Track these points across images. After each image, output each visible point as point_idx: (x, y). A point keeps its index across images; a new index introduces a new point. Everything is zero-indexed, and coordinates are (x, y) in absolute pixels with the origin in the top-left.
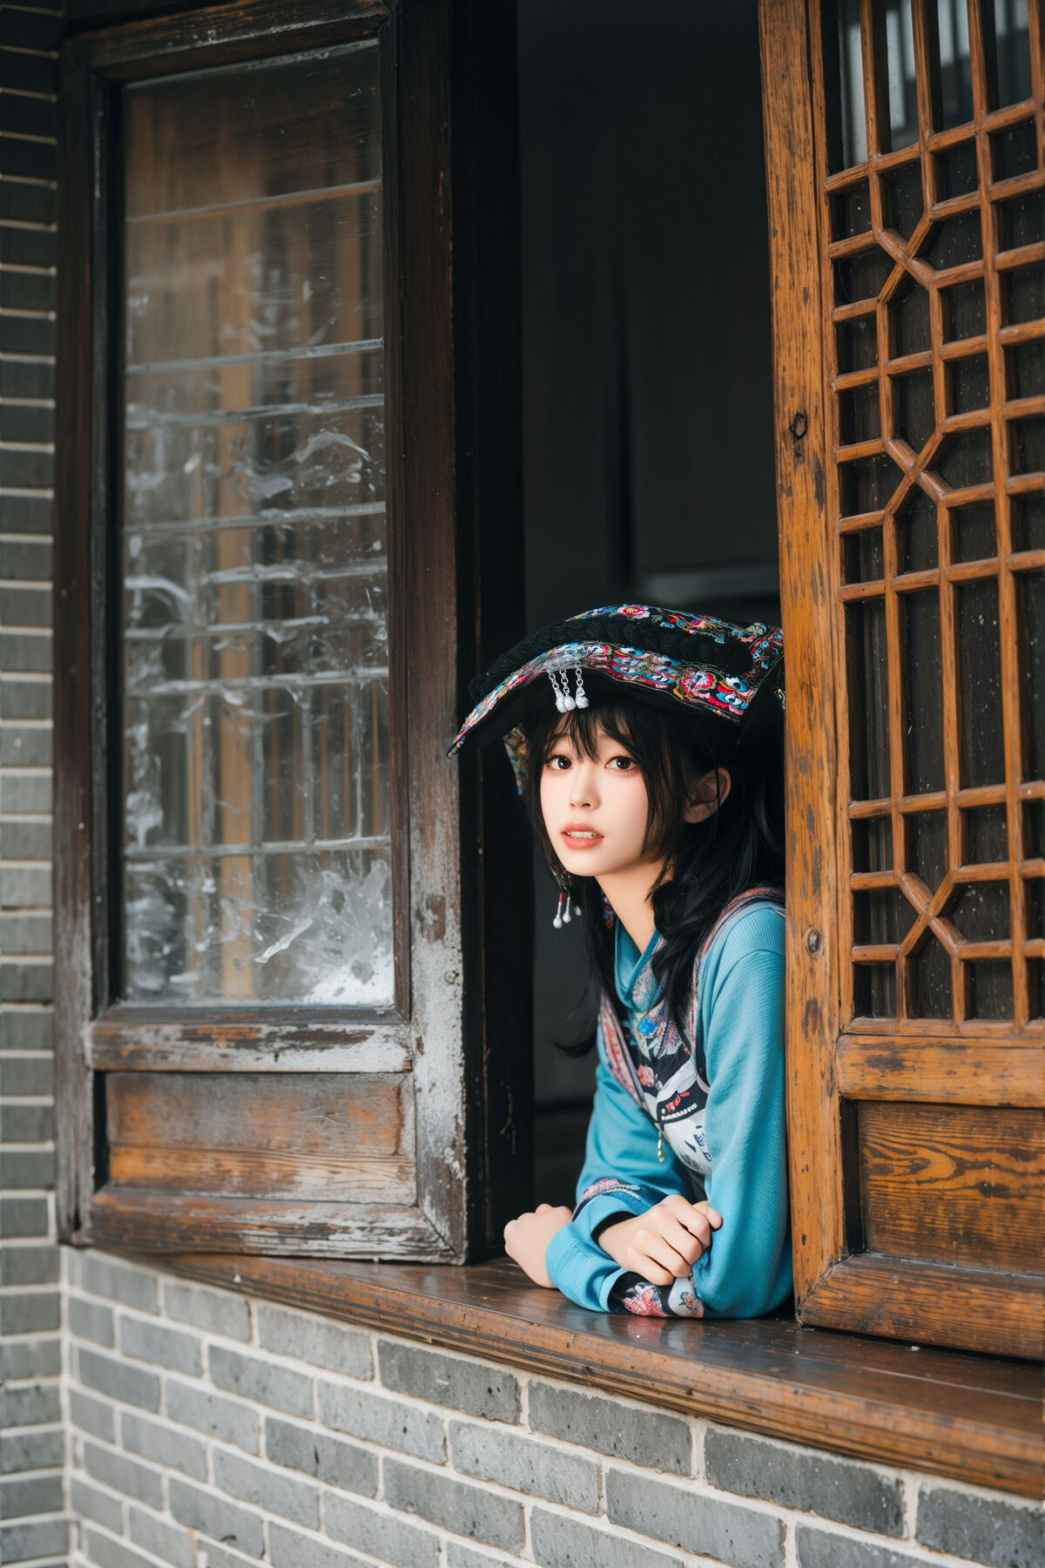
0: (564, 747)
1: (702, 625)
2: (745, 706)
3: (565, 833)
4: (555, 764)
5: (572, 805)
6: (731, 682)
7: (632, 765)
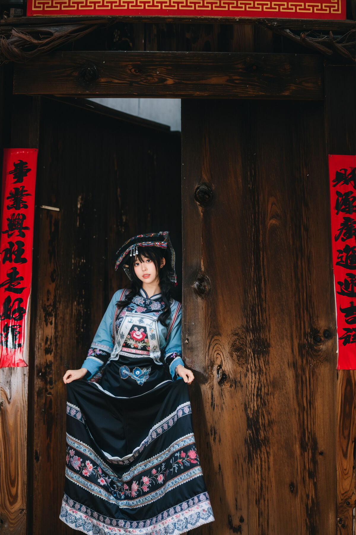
0: (138, 262)
1: (153, 235)
2: (166, 245)
3: (143, 276)
4: (136, 265)
5: (143, 271)
6: (163, 242)
7: (150, 261)
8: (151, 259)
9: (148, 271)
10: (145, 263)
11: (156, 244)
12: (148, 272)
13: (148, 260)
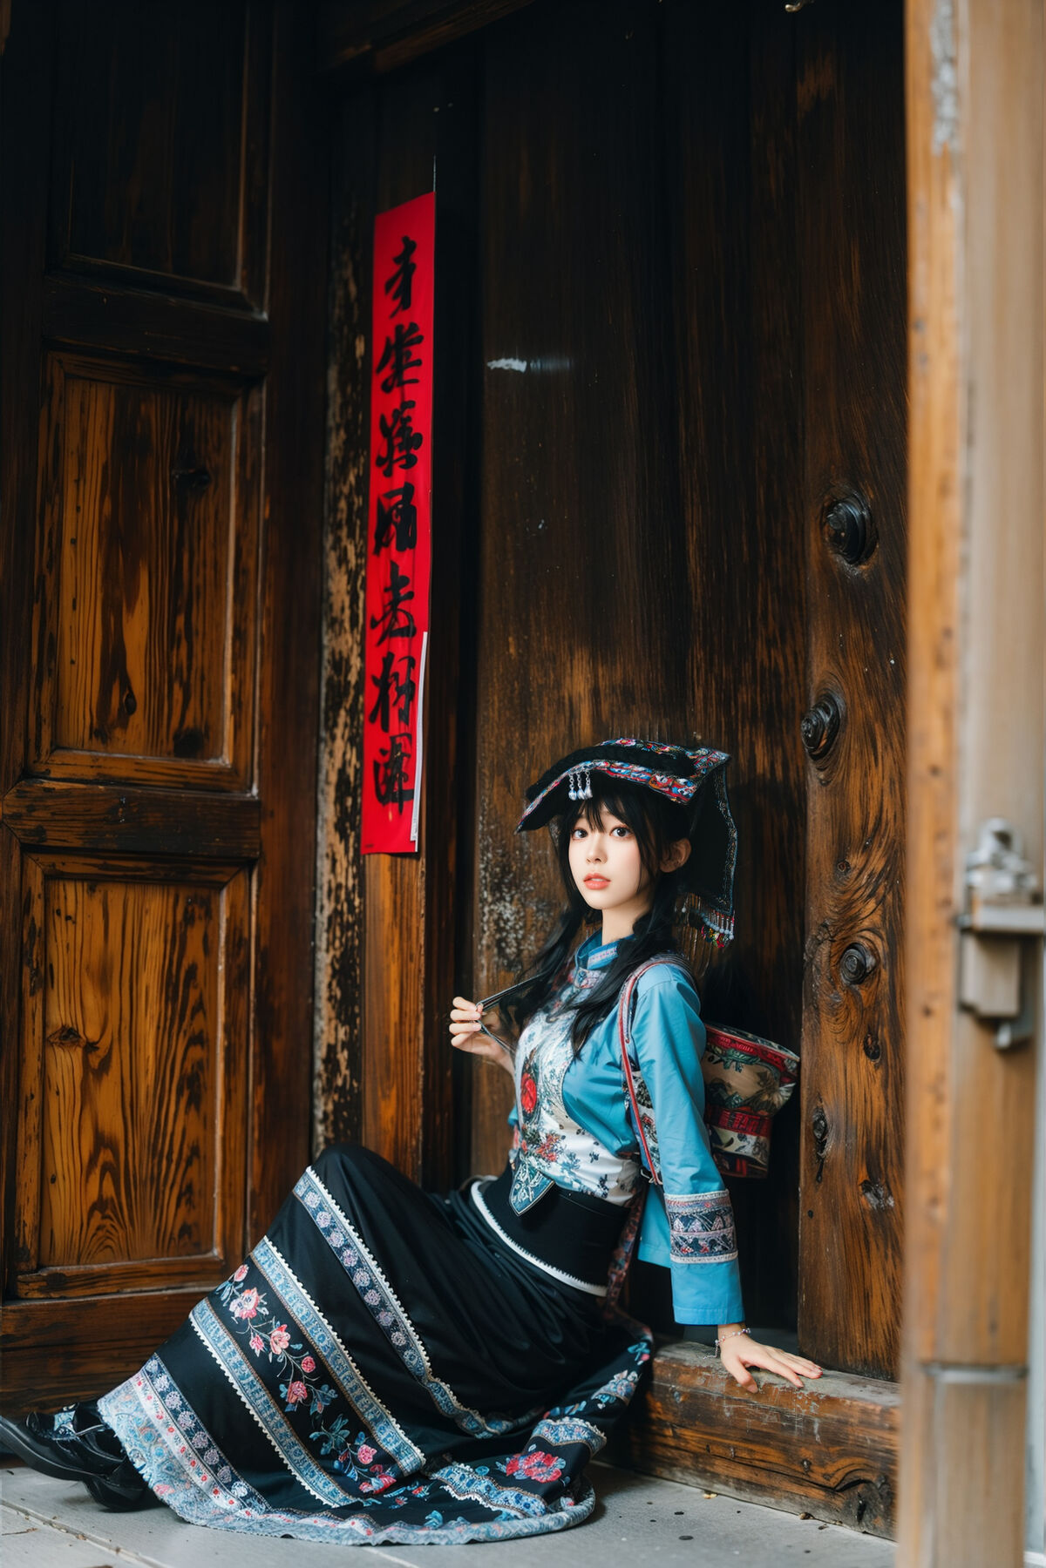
8: (633, 827)
9: (608, 862)
10: (607, 836)
11: (655, 781)
12: (605, 869)
13: (619, 828)
